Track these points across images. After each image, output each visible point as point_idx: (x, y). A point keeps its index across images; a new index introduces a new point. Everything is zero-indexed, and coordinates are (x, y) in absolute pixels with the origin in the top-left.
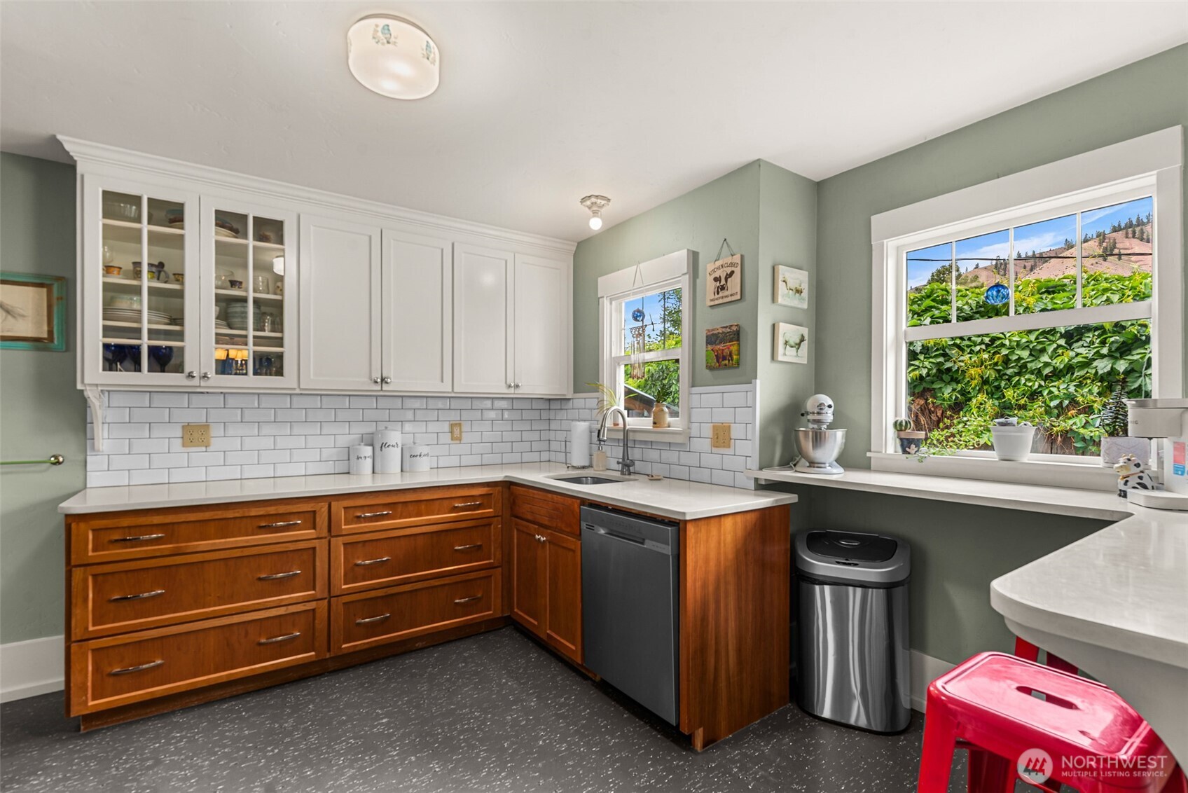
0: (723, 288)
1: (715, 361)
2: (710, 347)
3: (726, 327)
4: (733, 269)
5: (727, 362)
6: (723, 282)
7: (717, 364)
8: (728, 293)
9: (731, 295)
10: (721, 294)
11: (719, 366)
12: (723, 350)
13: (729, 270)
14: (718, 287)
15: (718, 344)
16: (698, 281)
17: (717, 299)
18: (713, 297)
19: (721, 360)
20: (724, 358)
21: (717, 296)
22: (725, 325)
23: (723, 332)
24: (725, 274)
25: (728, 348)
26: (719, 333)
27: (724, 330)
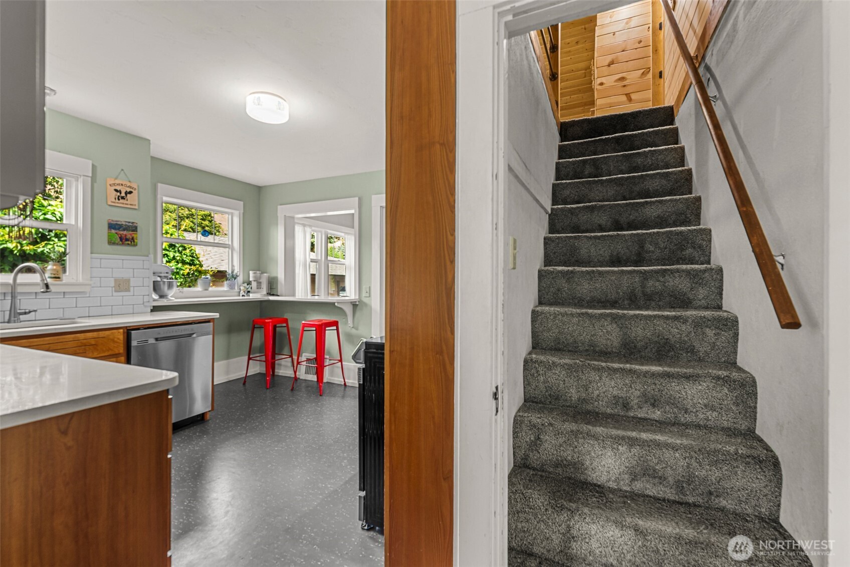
0: (123, 198)
1: (119, 240)
2: (113, 231)
3: (129, 222)
4: (131, 190)
5: (129, 242)
6: (123, 194)
7: (121, 243)
8: (128, 202)
9: (131, 205)
10: (121, 201)
11: (123, 244)
12: (126, 235)
13: (129, 190)
14: (119, 196)
15: (121, 231)
16: (95, 185)
17: (118, 203)
18: (114, 200)
19: (124, 241)
20: (127, 240)
21: (117, 201)
22: (127, 221)
23: (126, 225)
24: (125, 191)
25: (131, 235)
26: (122, 224)
27: (127, 223)
